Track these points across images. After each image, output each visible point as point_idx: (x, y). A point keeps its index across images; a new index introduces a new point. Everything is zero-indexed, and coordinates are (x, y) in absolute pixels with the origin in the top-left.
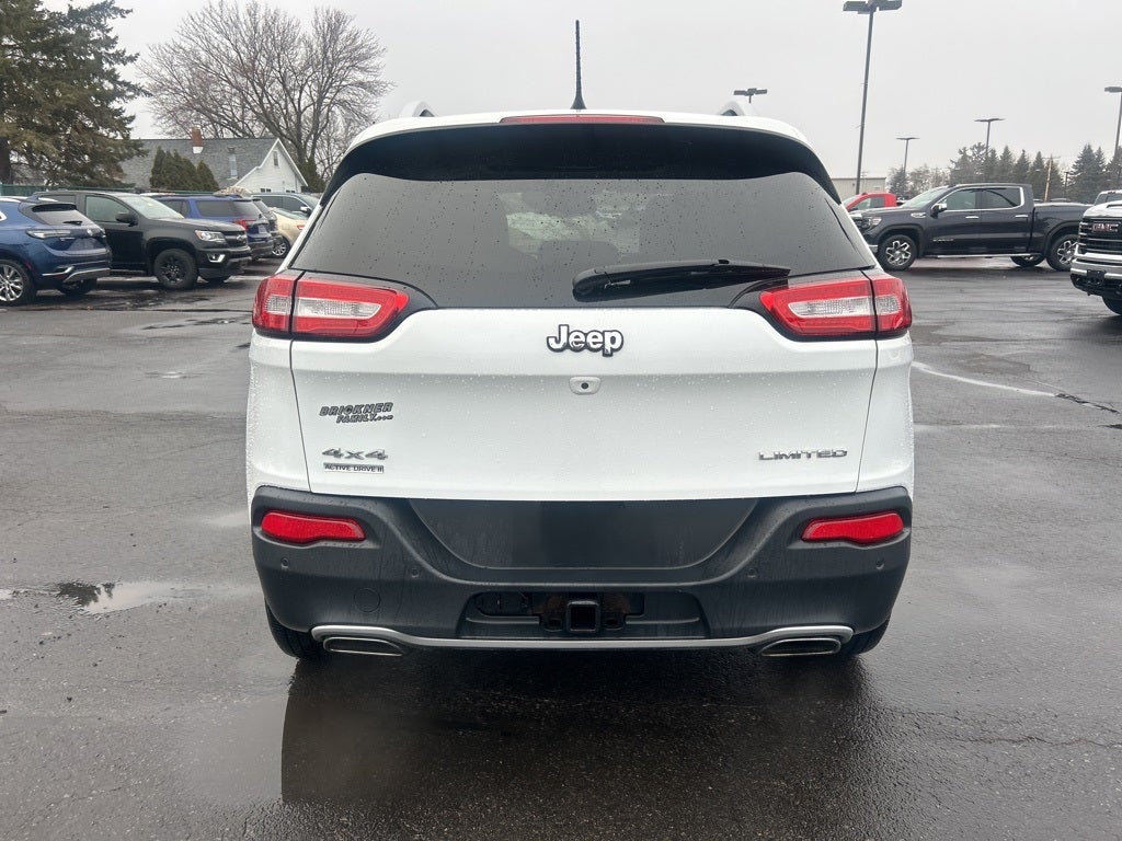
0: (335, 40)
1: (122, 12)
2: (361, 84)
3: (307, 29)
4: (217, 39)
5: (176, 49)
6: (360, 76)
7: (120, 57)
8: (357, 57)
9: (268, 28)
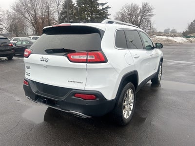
0: (145, 8)
1: (110, 8)
2: (149, 15)
3: (140, 6)
4: (126, 10)
5: (119, 12)
6: (149, 14)
7: (109, 15)
8: (149, 10)
9: (134, 7)
